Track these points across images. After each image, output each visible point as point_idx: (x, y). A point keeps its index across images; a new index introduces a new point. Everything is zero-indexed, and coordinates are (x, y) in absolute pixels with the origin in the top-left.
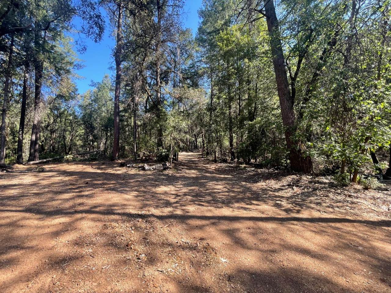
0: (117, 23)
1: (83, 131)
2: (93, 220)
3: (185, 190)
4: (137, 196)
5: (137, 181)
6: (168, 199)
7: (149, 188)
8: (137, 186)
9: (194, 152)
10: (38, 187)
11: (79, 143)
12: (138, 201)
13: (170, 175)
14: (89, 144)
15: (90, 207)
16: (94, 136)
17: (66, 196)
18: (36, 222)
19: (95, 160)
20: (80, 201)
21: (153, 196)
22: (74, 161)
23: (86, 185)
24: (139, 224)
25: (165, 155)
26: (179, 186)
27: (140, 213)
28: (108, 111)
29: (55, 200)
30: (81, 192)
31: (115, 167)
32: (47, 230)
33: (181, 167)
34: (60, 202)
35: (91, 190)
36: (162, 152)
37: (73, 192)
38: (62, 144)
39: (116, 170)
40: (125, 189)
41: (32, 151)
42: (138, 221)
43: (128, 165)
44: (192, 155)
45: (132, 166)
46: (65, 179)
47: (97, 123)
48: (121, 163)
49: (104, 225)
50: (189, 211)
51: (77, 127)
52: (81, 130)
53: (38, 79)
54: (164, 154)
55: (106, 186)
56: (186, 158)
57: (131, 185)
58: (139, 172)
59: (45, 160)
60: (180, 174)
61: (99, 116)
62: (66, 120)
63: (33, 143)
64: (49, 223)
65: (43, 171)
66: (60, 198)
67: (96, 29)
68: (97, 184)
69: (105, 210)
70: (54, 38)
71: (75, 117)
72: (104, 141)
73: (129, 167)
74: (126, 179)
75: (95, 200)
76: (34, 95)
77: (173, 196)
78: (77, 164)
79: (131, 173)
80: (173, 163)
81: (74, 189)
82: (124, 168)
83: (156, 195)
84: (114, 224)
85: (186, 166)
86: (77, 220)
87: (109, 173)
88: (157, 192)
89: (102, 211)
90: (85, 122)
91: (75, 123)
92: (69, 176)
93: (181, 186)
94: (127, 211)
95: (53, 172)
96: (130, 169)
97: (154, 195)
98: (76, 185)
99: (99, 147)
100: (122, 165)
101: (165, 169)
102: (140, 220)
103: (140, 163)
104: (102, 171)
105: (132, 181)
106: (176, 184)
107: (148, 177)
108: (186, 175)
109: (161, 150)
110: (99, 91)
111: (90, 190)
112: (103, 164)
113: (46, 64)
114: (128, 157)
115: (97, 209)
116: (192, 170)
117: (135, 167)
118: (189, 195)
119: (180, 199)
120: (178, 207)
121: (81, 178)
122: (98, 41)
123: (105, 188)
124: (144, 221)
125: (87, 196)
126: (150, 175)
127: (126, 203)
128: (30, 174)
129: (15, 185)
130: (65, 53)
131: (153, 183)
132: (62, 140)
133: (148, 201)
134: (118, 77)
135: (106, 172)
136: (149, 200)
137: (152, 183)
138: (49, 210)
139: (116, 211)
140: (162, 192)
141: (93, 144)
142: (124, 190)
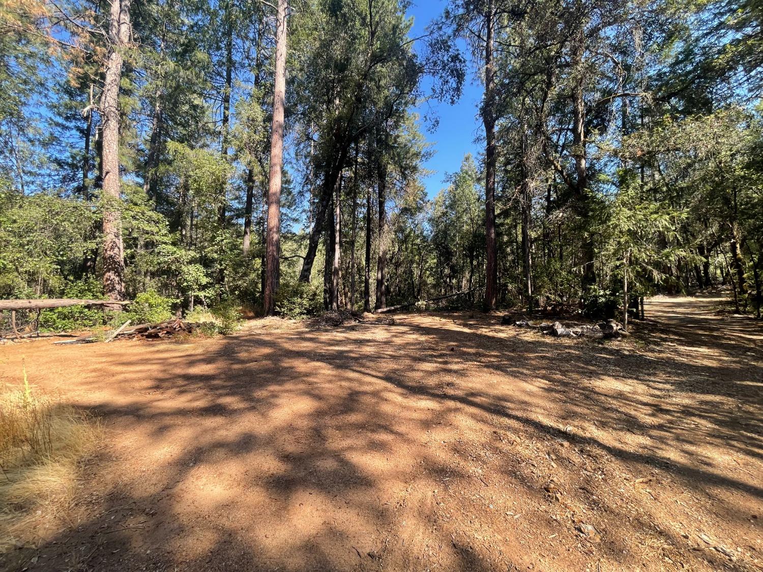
0: (484, 53)
1: (435, 261)
2: (473, 416)
3: (683, 399)
4: (549, 390)
5: (543, 358)
6: (633, 413)
7: (575, 376)
8: (544, 368)
9: (697, 297)
10: (392, 346)
11: (430, 280)
12: (554, 401)
13: (626, 353)
14: (445, 282)
15: (465, 392)
16: (452, 268)
17: (428, 366)
18: (399, 399)
19: (456, 309)
20: (448, 378)
21: (587, 397)
22: (427, 311)
23: (452, 352)
24: (563, 452)
25: (606, 303)
26: (661, 386)
27: (561, 427)
28: (472, 220)
29: (414, 370)
30: (446, 363)
31: (493, 324)
32: (415, 415)
33: (658, 334)
34: (421, 374)
35: (462, 363)
36: (596, 297)
37: (436, 362)
38: (409, 283)
39: (495, 331)
40: (521, 370)
41: (379, 294)
42: (562, 445)
43: (518, 323)
44: (690, 305)
45: (527, 324)
46: (421, 339)
47: (454, 245)
48: (504, 317)
49: (495, 432)
50: (711, 461)
51: (426, 254)
52: (433, 259)
53: (382, 191)
54: (604, 300)
55: (483, 360)
56: (669, 312)
57: (532, 365)
58: (543, 339)
59: (393, 308)
60: (657, 355)
61: (459, 232)
62: (412, 245)
63: (380, 283)
64: (415, 404)
65: (393, 323)
66: (421, 368)
67: (453, 82)
68: (469, 354)
69: (491, 404)
70: (396, 126)
71: (424, 239)
72: (467, 275)
73: (520, 326)
74: (518, 349)
75: (471, 382)
76: (377, 215)
77: (647, 408)
78: (431, 315)
79: (526, 339)
80: (629, 323)
81: (435, 356)
82: (511, 327)
83: (595, 396)
84: (512, 436)
85: (675, 334)
86: (450, 410)
87: (485, 336)
88: (597, 389)
89: (486, 405)
90: (438, 245)
91: (424, 248)
92: (425, 334)
93: (668, 386)
94: (533, 416)
95: (405, 326)
96: (523, 331)
97: (590, 396)
98: (437, 350)
99: (459, 287)
100: (506, 321)
101: (611, 335)
102: (566, 444)
103: (542, 319)
104: (472, 331)
105: (531, 355)
106: (647, 377)
107: (567, 351)
108: (678, 358)
109: (595, 290)
110: (457, 187)
111: (459, 362)
112: (471, 317)
113: (390, 168)
114: (514, 305)
115: (478, 400)
116: (699, 346)
117: (534, 328)
118: (700, 416)
119: (671, 422)
120: (669, 442)
121: (442, 339)
122: (456, 100)
123: (482, 362)
124: (577, 450)
125: (456, 372)
126: (570, 347)
127: (527, 398)
128: (381, 327)
129: (369, 341)
130: (410, 141)
131: (583, 368)
132: (408, 277)
133: (577, 405)
134: (491, 152)
135: (479, 332)
136: (577, 403)
137: (579, 367)
138: (410, 384)
139: (510, 412)
140: (611, 393)
141: (450, 281)
142: (519, 372)
